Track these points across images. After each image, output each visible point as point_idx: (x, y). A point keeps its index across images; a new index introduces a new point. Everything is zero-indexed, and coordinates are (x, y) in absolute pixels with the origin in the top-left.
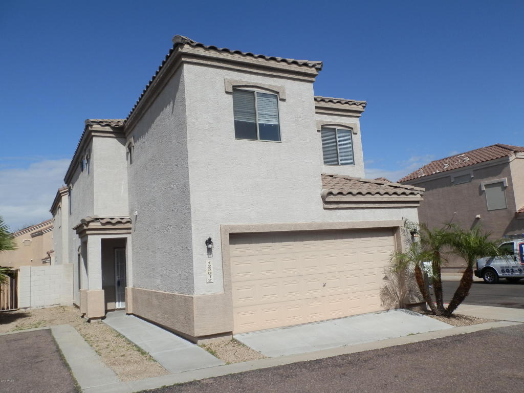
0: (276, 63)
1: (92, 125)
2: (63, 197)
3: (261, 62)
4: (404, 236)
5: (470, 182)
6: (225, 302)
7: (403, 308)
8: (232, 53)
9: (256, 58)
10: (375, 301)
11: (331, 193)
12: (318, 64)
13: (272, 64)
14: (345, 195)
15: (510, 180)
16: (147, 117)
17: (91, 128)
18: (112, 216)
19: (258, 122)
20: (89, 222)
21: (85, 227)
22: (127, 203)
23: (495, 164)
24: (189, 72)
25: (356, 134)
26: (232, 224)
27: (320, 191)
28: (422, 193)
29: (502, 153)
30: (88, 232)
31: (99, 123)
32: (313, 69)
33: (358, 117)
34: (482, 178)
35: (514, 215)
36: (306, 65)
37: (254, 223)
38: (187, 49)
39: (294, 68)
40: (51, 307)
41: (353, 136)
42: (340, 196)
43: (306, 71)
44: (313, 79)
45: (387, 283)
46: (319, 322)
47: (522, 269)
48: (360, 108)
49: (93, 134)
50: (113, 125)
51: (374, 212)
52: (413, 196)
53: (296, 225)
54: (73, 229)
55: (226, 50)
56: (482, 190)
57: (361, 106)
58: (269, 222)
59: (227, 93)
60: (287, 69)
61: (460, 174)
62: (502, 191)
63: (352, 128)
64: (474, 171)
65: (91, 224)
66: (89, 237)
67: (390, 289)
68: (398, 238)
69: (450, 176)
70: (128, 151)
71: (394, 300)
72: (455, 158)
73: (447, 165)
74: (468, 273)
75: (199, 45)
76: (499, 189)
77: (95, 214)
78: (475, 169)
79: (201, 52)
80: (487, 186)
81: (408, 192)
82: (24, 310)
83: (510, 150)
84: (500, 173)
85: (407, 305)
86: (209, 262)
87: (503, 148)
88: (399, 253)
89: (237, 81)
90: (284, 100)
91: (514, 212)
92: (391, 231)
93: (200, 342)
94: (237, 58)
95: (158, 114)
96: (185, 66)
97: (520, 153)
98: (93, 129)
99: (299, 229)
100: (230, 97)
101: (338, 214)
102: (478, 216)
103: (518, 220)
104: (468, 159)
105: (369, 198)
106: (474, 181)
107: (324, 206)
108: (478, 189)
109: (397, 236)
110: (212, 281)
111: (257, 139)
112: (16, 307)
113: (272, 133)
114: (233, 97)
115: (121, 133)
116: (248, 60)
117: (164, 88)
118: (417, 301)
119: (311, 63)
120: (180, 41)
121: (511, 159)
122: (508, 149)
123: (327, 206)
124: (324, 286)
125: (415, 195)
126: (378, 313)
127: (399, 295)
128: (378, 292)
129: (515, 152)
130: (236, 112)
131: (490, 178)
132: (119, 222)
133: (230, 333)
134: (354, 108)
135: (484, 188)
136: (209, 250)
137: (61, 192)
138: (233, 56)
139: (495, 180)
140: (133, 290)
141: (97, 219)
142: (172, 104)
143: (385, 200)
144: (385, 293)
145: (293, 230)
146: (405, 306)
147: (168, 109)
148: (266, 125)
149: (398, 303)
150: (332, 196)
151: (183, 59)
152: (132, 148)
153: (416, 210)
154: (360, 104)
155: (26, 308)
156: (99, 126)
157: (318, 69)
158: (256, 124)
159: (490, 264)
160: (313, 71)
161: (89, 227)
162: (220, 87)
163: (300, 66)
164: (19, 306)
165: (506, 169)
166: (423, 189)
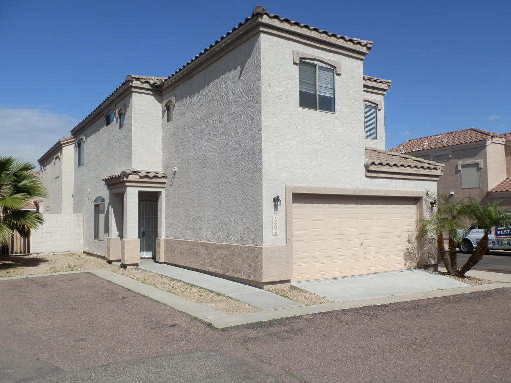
0: (336, 39)
1: (133, 81)
2: (63, 148)
3: (324, 37)
4: (425, 206)
5: (448, 161)
6: (286, 254)
7: (420, 268)
8: (301, 27)
9: (320, 33)
10: (399, 261)
11: (373, 163)
12: (370, 43)
13: (333, 40)
14: (384, 166)
15: (485, 162)
16: (198, 78)
17: (132, 83)
18: (148, 170)
19: (318, 94)
20: (129, 174)
21: (125, 179)
22: (161, 158)
23: (473, 147)
24: (266, 41)
25: (380, 110)
26: (294, 184)
27: (363, 160)
28: (443, 169)
29: (480, 137)
30: (127, 184)
31: (139, 79)
32: (365, 48)
33: (382, 94)
34: (459, 158)
35: (485, 194)
36: (359, 43)
37: (311, 185)
38: (265, 19)
39: (350, 45)
40: (62, 253)
41: (378, 111)
42: (380, 166)
43: (360, 50)
44: (364, 58)
45: (408, 246)
46: (357, 276)
47: (496, 241)
48: (385, 86)
49: (133, 89)
50: (152, 82)
51: (404, 183)
52: (436, 171)
53: (344, 190)
54: (103, 180)
55: (297, 24)
56: (459, 169)
57: (386, 85)
58: (323, 185)
59: (295, 64)
60: (345, 46)
61: (439, 153)
62: (477, 171)
63: (377, 105)
64: (452, 151)
65: (130, 176)
66: (128, 188)
67: (411, 251)
68: (421, 207)
69: (429, 155)
70: (165, 109)
71: (413, 261)
72: (432, 138)
73: (426, 145)
74: (485, 241)
75: (276, 17)
76: (475, 169)
77: (133, 167)
78: (454, 150)
79: (276, 23)
80: (463, 166)
81: (432, 167)
82: (36, 255)
83: (487, 135)
84: (477, 155)
85: (423, 266)
86: (276, 218)
87: (479, 132)
88: (421, 220)
89: (303, 54)
90: (339, 75)
91: (486, 192)
92: (415, 200)
93: (266, 287)
94: (305, 31)
95: (218, 77)
96: (262, 35)
97: (496, 139)
98: (133, 85)
99: (346, 193)
100: (297, 67)
101: (377, 182)
102: (452, 193)
103: (490, 198)
104: (446, 140)
105: (402, 170)
106: (451, 161)
107: (366, 174)
108: (454, 168)
109: (419, 204)
110: (277, 234)
111: (316, 108)
112: (29, 252)
113: (328, 104)
114: (299, 69)
115: (158, 91)
116: (314, 34)
117: (227, 53)
118: (433, 263)
119: (364, 42)
120: (261, 11)
121: (488, 142)
122: (485, 134)
123: (369, 174)
124: (362, 245)
125: (437, 170)
126: (402, 271)
127: (417, 256)
128: (402, 253)
129: (492, 137)
130: (301, 82)
131: (467, 158)
132: (156, 177)
133: (288, 281)
134: (381, 86)
135: (460, 168)
136: (276, 207)
137: (62, 143)
138: (302, 29)
139: (471, 161)
140: (167, 241)
141: (135, 172)
142: (239, 69)
143: (420, 173)
144: (408, 255)
145: (341, 193)
146: (422, 266)
147: (234, 73)
148: (324, 96)
149: (416, 264)
150: (374, 166)
151: (261, 29)
152: (172, 106)
153: (435, 183)
154: (386, 83)
155: (38, 254)
156: (139, 82)
157: (369, 49)
158: (316, 95)
159: (466, 236)
160: (364, 50)
161: (128, 179)
162: (289, 58)
163: (355, 44)
164: (31, 251)
165: (482, 152)
166: (444, 165)
